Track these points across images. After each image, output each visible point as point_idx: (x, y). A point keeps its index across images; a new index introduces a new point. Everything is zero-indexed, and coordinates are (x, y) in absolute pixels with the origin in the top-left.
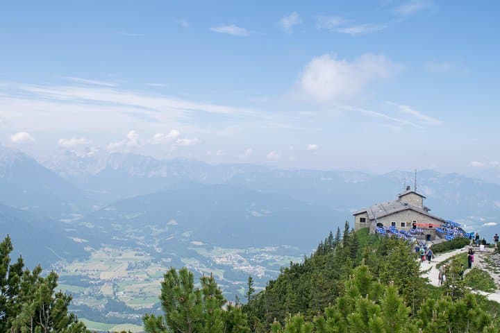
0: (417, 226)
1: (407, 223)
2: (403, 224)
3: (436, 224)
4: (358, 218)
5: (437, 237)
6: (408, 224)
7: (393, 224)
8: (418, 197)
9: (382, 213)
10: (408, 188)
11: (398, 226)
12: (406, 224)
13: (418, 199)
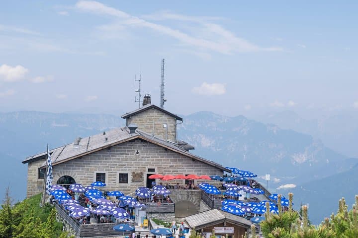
0: (158, 181)
1: (134, 174)
2: (123, 178)
3: (200, 176)
4: (35, 167)
5: (203, 206)
6: (137, 177)
7: (100, 177)
8: (165, 117)
9: (71, 151)
10: (147, 100)
11: (112, 183)
12: (130, 178)
13: (166, 123)
